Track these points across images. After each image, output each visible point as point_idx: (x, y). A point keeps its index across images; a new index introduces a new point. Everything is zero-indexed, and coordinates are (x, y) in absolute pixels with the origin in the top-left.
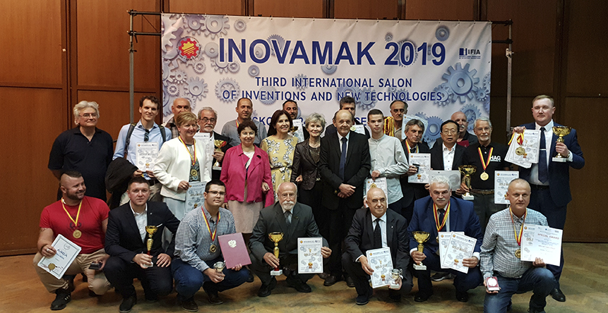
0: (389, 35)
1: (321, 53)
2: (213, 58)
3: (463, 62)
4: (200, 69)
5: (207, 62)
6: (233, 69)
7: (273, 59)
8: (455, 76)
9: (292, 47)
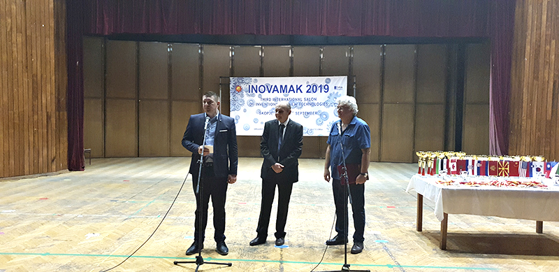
0: (308, 82)
1: (283, 89)
2: (246, 92)
3: (336, 91)
4: (242, 96)
5: (245, 93)
6: (253, 95)
7: (266, 92)
8: (333, 96)
9: (273, 87)
